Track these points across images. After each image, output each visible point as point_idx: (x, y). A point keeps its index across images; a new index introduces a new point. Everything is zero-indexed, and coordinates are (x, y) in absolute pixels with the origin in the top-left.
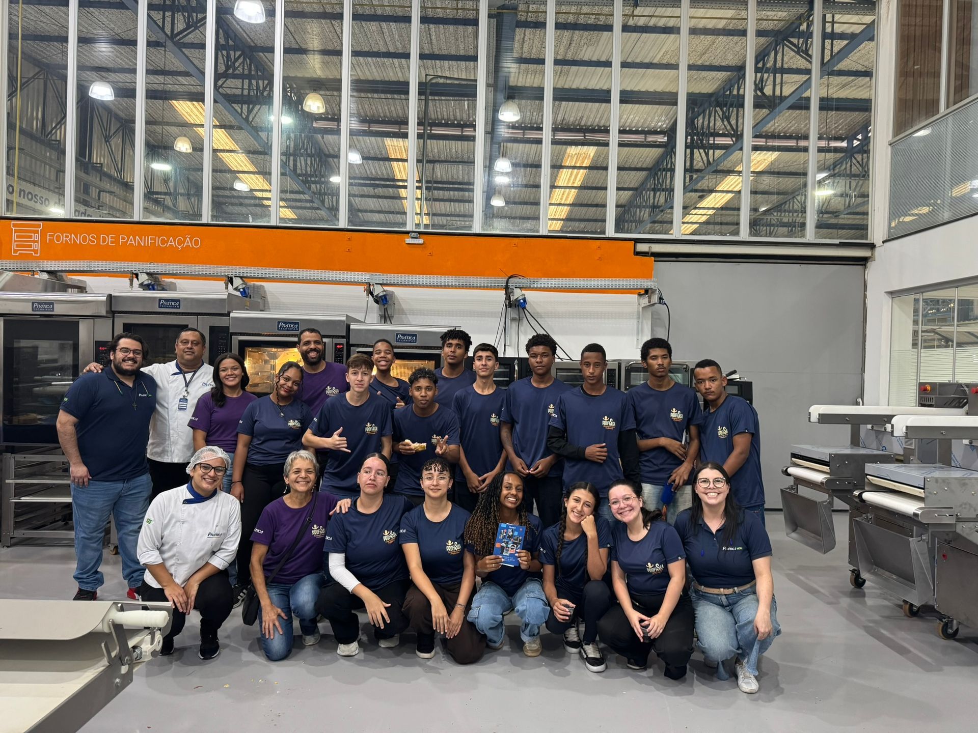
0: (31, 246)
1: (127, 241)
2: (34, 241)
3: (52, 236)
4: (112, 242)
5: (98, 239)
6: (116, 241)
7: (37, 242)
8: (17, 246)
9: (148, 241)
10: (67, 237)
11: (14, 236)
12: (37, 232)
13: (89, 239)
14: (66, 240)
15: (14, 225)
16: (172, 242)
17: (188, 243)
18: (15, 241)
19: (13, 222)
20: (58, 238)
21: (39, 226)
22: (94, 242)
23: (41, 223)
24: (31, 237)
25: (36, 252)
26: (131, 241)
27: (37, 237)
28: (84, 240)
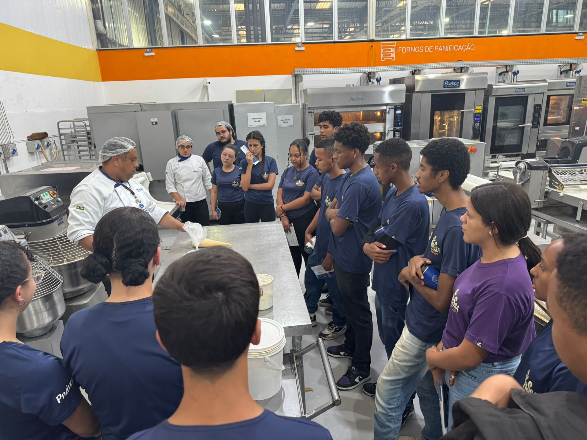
0: (390, 55)
1: (438, 49)
2: (392, 53)
3: (401, 49)
4: (431, 50)
5: (424, 49)
6: (433, 50)
7: (394, 53)
8: (384, 56)
9: (448, 48)
10: (408, 49)
11: (382, 50)
12: (393, 47)
13: (420, 50)
14: (408, 51)
15: (382, 44)
16: (460, 48)
17: (468, 48)
18: (383, 53)
19: (382, 43)
20: (404, 49)
21: (394, 44)
22: (421, 51)
23: (395, 42)
24: (390, 50)
25: (393, 58)
26: (440, 49)
27: (393, 50)
28: (417, 50)
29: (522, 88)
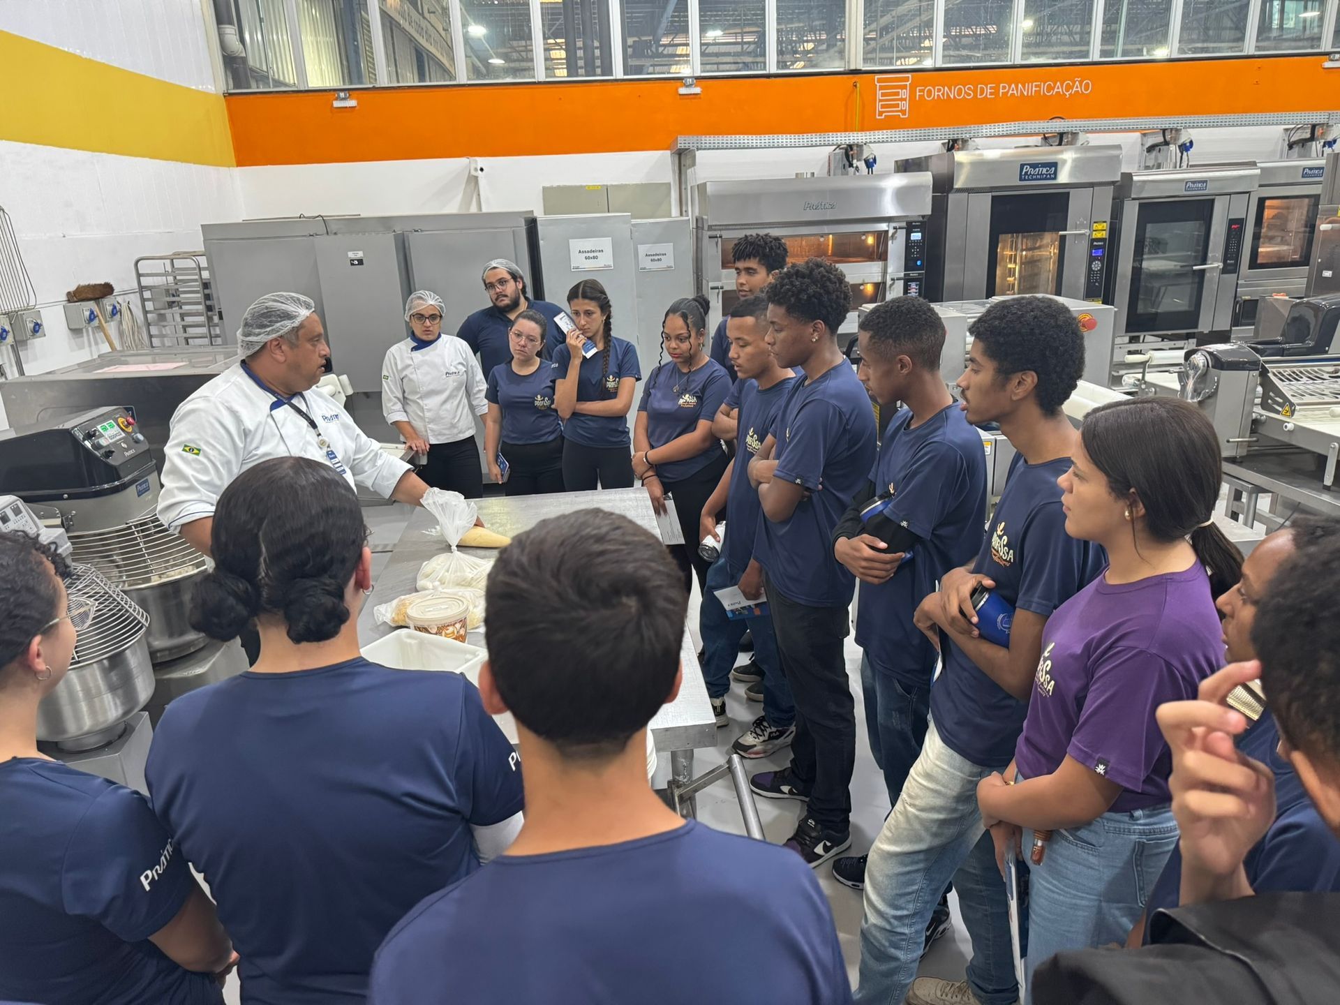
0: (897, 106)
1: (1008, 91)
2: (902, 100)
3: (923, 91)
4: (991, 94)
5: (975, 91)
6: (996, 93)
7: (905, 100)
8: (883, 106)
9: (1030, 89)
10: (939, 90)
11: (879, 93)
12: (904, 87)
13: (966, 92)
14: (938, 95)
15: (879, 80)
16: (1059, 88)
17: (1077, 88)
18: (880, 101)
19: (877, 76)
20: (929, 93)
21: (907, 79)
22: (969, 95)
23: (909, 75)
24: (897, 94)
25: (903, 112)
26: (1013, 90)
27: (904, 94)
28: (959, 94)
29: (1199, 182)
